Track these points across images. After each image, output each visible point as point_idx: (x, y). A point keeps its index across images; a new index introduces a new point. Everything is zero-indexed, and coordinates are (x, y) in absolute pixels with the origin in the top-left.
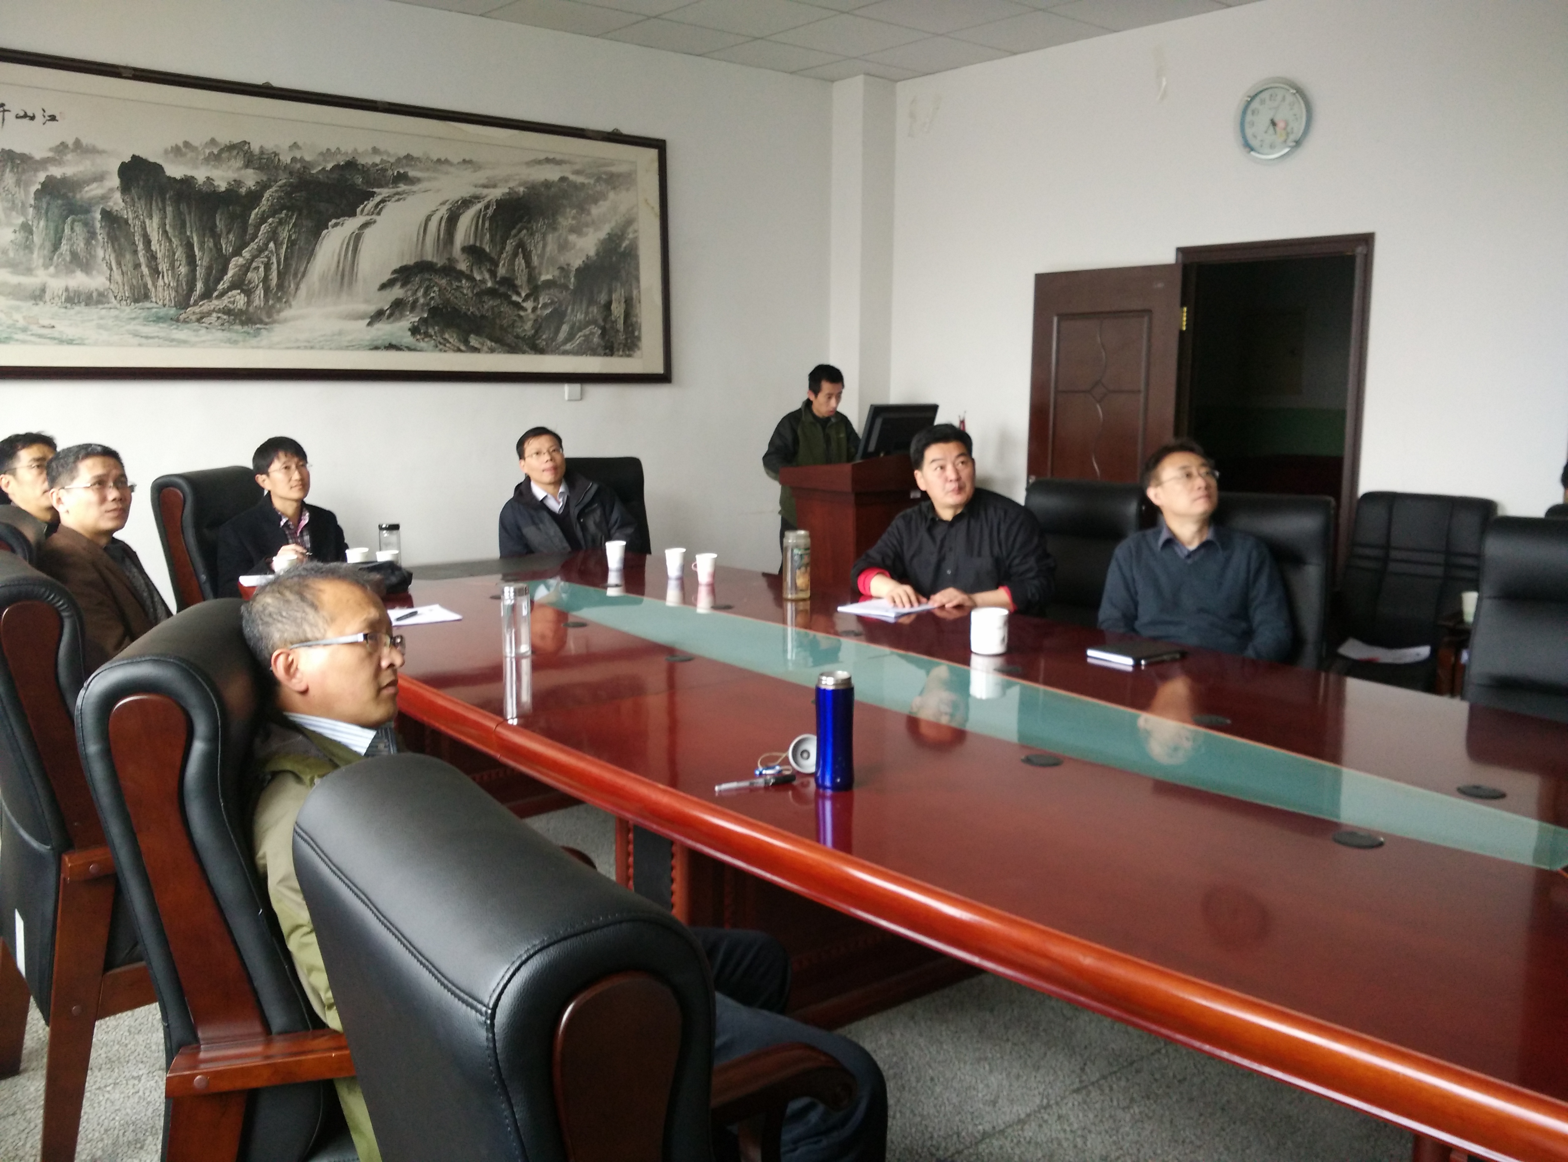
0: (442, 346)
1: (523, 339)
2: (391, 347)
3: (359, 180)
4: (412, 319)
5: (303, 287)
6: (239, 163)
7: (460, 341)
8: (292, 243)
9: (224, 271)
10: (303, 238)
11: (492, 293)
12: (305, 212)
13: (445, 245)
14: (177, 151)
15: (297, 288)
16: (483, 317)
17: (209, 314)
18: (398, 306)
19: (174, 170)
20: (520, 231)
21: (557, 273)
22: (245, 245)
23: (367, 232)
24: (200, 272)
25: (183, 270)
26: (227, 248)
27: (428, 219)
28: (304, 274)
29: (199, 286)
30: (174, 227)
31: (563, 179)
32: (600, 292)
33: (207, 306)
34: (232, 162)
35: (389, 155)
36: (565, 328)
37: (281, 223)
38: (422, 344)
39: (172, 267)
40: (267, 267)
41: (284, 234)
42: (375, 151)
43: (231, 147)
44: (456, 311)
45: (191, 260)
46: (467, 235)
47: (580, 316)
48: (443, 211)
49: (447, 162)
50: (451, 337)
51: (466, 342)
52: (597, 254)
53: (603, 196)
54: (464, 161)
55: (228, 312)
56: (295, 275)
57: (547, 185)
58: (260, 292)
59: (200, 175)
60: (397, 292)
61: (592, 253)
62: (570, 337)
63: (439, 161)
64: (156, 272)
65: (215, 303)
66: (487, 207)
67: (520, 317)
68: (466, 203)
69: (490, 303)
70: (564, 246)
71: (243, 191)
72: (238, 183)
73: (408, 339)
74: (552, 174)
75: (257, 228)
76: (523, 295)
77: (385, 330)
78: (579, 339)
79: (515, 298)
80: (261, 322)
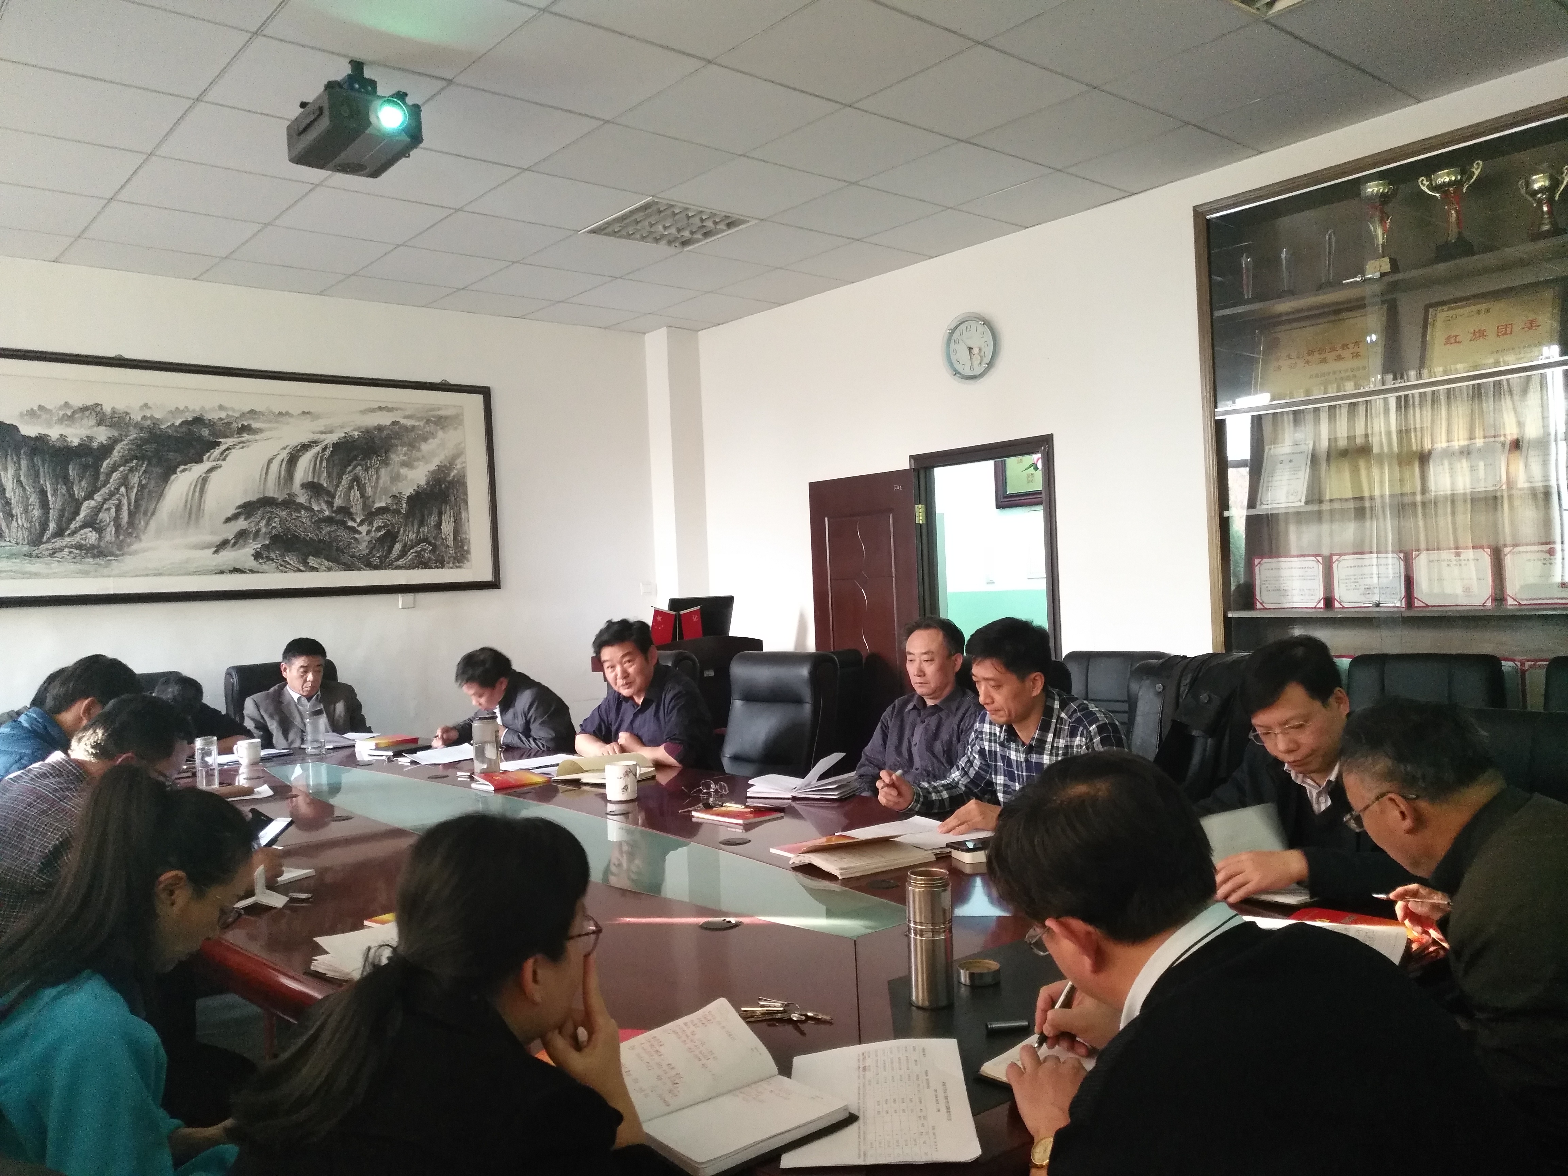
0: (284, 567)
1: (359, 558)
2: (236, 570)
3: (205, 432)
4: (255, 546)
5: (153, 523)
6: (92, 421)
7: (299, 562)
8: (142, 487)
9: (77, 513)
10: (153, 482)
11: (329, 520)
12: (154, 461)
13: (286, 483)
14: (32, 414)
15: (147, 524)
16: (320, 541)
17: (61, 549)
18: (242, 535)
19: (29, 430)
20: (355, 467)
21: (389, 501)
22: (96, 490)
23: (213, 475)
24: (53, 515)
25: (37, 513)
26: (79, 492)
27: (270, 462)
28: (153, 513)
29: (52, 526)
30: (27, 477)
31: (395, 423)
32: (431, 514)
33: (58, 543)
34: (85, 421)
35: (233, 410)
36: (398, 547)
37: (132, 470)
38: (265, 567)
39: (26, 511)
40: (118, 508)
41: (134, 480)
42: (221, 408)
43: (84, 409)
44: (295, 537)
45: (44, 505)
46: (306, 472)
47: (412, 536)
48: (284, 455)
49: (287, 414)
50: (292, 560)
51: (305, 563)
52: (428, 483)
53: (433, 435)
54: (304, 412)
55: (79, 547)
56: (145, 513)
57: (380, 428)
58: (111, 529)
59: (54, 433)
60: (241, 524)
61: (423, 482)
62: (403, 553)
63: (280, 413)
64: (9, 516)
65: (67, 540)
66: (324, 450)
67: (356, 539)
68: (305, 447)
69: (327, 529)
70: (396, 478)
71: (95, 445)
72: (90, 438)
73: (252, 563)
74: (385, 419)
75: (109, 475)
76: (358, 520)
77: (229, 557)
78: (411, 555)
79: (350, 523)
80: (112, 554)
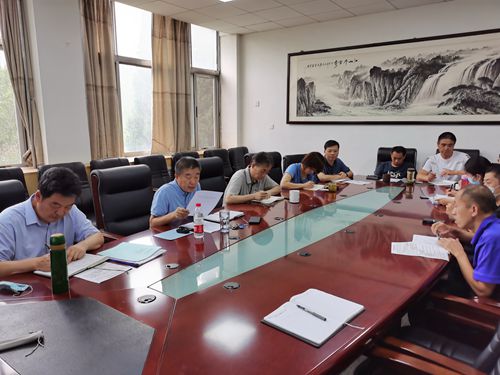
0: (465, 112)
2: (445, 114)
3: (441, 62)
4: (454, 104)
5: (417, 97)
6: (402, 63)
7: (473, 111)
8: (415, 84)
9: (394, 94)
10: (419, 82)
11: (489, 93)
12: (421, 75)
13: (471, 78)
14: (385, 63)
15: (415, 98)
16: (484, 102)
18: (450, 100)
22: (401, 86)
23: (442, 78)
24: (388, 95)
25: (383, 95)
26: (396, 88)
27: (466, 70)
28: (418, 93)
29: (387, 99)
30: (382, 84)
33: (388, 105)
34: (400, 63)
35: (452, 51)
37: (413, 79)
38: (457, 113)
39: (380, 95)
40: (407, 92)
41: (413, 82)
42: (448, 51)
43: (400, 59)
44: (472, 100)
45: (386, 92)
46: (482, 73)
48: (473, 67)
49: (476, 49)
50: (469, 109)
51: (475, 111)
54: (484, 47)
55: (394, 106)
56: (415, 93)
58: (404, 100)
59: (391, 68)
60: (450, 96)
63: (473, 49)
64: (376, 96)
65: (391, 104)
66: (492, 62)
68: (482, 63)
69: (488, 96)
71: (402, 71)
72: (401, 69)
73: (452, 111)
75: (405, 81)
77: (444, 109)
80: (403, 108)
